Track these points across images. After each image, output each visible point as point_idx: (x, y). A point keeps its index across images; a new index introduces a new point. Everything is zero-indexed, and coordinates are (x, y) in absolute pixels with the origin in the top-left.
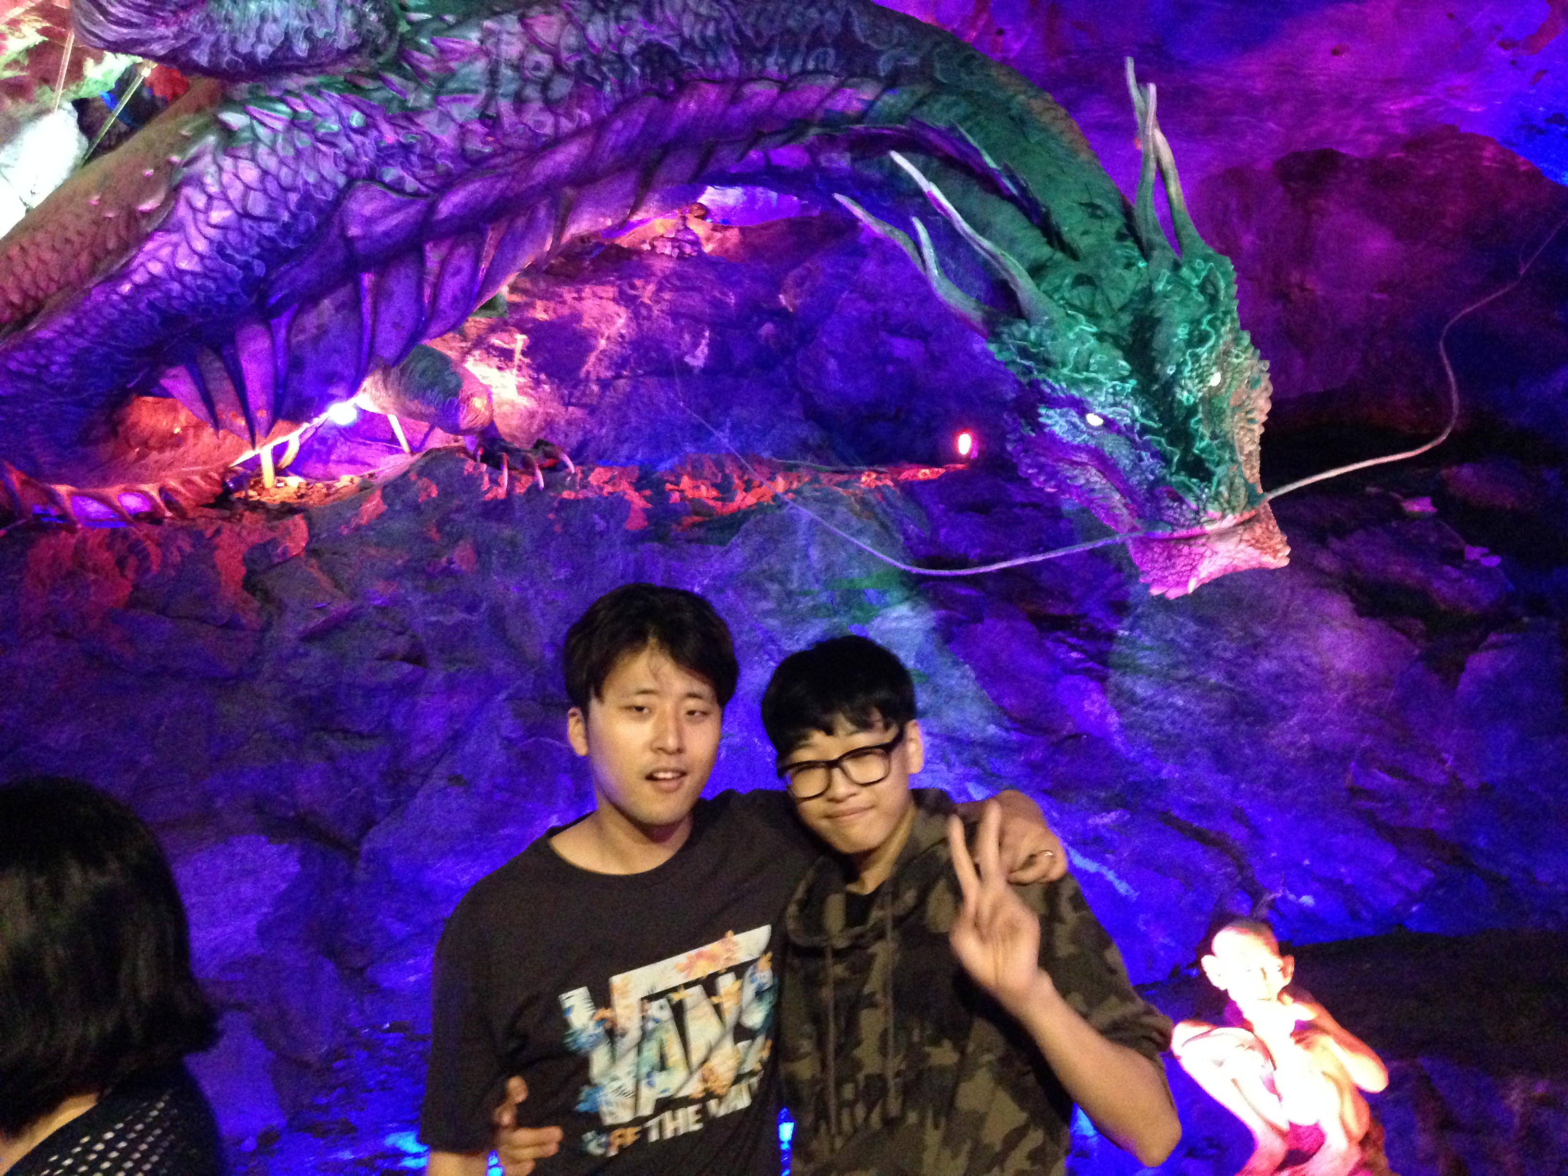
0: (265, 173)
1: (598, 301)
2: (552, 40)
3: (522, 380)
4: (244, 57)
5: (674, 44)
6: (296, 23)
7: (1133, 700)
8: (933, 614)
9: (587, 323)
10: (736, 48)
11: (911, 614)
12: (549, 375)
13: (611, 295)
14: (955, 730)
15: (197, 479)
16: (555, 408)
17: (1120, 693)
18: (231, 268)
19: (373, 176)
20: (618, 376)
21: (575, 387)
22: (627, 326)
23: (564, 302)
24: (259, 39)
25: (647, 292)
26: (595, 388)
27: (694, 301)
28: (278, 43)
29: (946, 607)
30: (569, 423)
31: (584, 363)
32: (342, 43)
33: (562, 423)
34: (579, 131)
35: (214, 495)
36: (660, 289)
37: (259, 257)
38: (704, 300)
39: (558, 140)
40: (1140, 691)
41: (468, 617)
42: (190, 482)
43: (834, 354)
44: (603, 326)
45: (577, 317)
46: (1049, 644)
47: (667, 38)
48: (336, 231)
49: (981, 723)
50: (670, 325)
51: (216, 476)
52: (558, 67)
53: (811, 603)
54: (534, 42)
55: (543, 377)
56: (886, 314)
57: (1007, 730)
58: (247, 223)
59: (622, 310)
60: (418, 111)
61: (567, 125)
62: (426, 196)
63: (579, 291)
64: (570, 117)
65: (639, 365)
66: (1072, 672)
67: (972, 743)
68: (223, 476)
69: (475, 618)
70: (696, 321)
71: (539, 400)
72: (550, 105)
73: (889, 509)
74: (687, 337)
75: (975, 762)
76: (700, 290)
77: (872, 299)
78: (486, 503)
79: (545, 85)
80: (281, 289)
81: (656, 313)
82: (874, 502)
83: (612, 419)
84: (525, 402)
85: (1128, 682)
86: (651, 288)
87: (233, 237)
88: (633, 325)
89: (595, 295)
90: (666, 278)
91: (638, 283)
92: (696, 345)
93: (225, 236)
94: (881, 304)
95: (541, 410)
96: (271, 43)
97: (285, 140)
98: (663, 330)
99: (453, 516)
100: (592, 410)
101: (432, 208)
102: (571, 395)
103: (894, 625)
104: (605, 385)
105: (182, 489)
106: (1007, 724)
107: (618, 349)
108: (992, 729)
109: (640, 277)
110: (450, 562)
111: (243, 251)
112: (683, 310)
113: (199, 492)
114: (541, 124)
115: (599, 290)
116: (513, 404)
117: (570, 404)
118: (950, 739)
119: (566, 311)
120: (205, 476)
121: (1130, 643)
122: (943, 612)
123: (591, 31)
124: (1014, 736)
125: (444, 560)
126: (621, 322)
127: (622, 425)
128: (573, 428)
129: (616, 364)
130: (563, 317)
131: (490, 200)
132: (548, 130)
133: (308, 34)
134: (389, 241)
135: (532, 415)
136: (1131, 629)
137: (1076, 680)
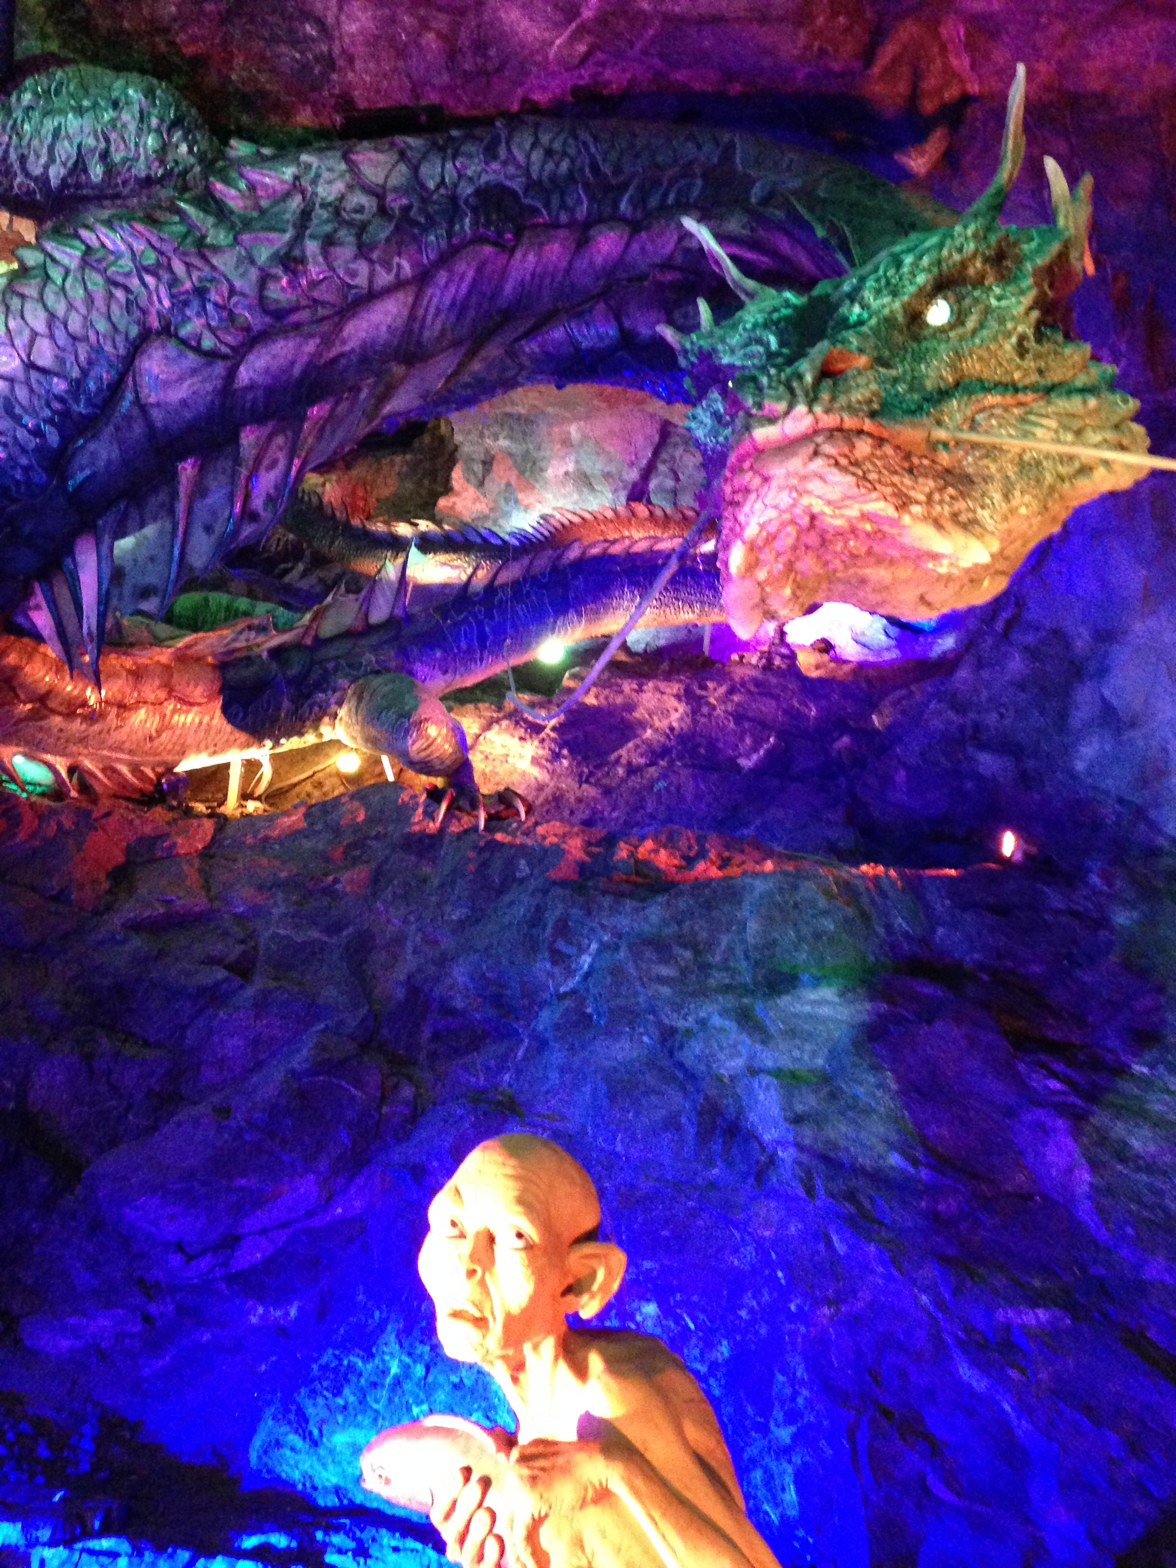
0: (52, 317)
1: (658, 695)
2: (380, 180)
3: (541, 752)
4: (36, 179)
5: (516, 185)
6: (91, 142)
7: (1122, 1153)
8: (868, 1006)
9: (640, 714)
10: (587, 186)
11: (837, 999)
12: (571, 751)
13: (675, 691)
14: (835, 1147)
15: (124, 769)
16: (568, 784)
17: (1103, 1140)
18: (21, 434)
19: (167, 331)
20: (652, 764)
21: (597, 767)
22: (681, 719)
23: (621, 692)
24: (52, 159)
25: (715, 692)
26: (621, 771)
27: (767, 708)
28: (70, 164)
29: (892, 1002)
30: (579, 800)
31: (621, 746)
32: (140, 169)
33: (572, 799)
34: (399, 285)
35: (141, 791)
36: (732, 691)
37: (50, 421)
38: (779, 707)
39: (372, 296)
40: (1136, 1144)
41: (326, 939)
42: (114, 771)
43: (905, 765)
44: (655, 718)
45: (630, 707)
46: (1021, 1067)
47: (512, 178)
48: (129, 396)
49: (881, 1148)
50: (732, 725)
51: (151, 775)
52: (383, 211)
53: (727, 981)
54: (358, 183)
55: (565, 752)
56: (977, 727)
57: (915, 1162)
58: (34, 375)
59: (682, 708)
60: (216, 249)
61: (384, 278)
62: (225, 357)
63: (640, 686)
64: (387, 265)
65: (680, 757)
66: (1040, 1105)
67: (856, 1170)
68: (159, 776)
69: (334, 940)
70: (763, 726)
71: (552, 773)
72: (363, 251)
73: (878, 899)
74: (748, 741)
75: (851, 1196)
76: (777, 698)
77: (961, 708)
78: (410, 836)
79: (362, 228)
80: (82, 469)
81: (719, 711)
82: (862, 889)
83: (627, 803)
84: (535, 772)
85: (1119, 1129)
86: (722, 690)
87: (21, 393)
88: (688, 720)
89: (657, 689)
90: (743, 684)
91: (710, 685)
92: (755, 750)
93: (12, 390)
94: (972, 715)
95: (552, 784)
96: (64, 164)
97: (75, 279)
98: (722, 729)
99: (369, 842)
100: (607, 791)
101: (231, 374)
102: (591, 774)
103: (808, 1009)
104: (632, 770)
105: (100, 775)
106: (919, 1154)
107: (662, 739)
108: (894, 1160)
109: (712, 680)
110: (336, 881)
111: (34, 413)
112: (751, 714)
113: (124, 784)
114: (353, 274)
115: (662, 685)
116: (524, 774)
117: (587, 781)
118: (825, 1159)
119: (619, 700)
120: (136, 769)
121: (1146, 1083)
122: (884, 1007)
123: (424, 170)
124: (924, 1173)
125: (331, 878)
126: (675, 716)
127: (636, 809)
128: (582, 806)
129: (653, 752)
130: (615, 705)
131: (297, 371)
132: (362, 280)
133: (105, 156)
134: (188, 415)
135: (540, 788)
136: (1152, 1067)
137: (1041, 1114)
